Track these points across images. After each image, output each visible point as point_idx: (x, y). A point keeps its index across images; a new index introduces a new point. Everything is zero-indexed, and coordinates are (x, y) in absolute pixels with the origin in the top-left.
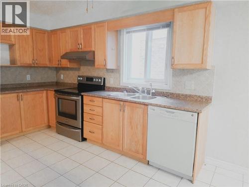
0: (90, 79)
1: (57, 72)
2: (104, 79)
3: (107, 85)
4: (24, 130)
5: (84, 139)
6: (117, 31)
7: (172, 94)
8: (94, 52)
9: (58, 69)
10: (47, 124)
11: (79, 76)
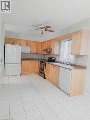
0: (51, 58)
1: (44, 56)
2: (55, 58)
3: (56, 60)
4: (30, 72)
5: (45, 78)
6: (60, 41)
7: (74, 65)
8: (51, 49)
9: (44, 55)
10: (37, 72)
11: (49, 57)
